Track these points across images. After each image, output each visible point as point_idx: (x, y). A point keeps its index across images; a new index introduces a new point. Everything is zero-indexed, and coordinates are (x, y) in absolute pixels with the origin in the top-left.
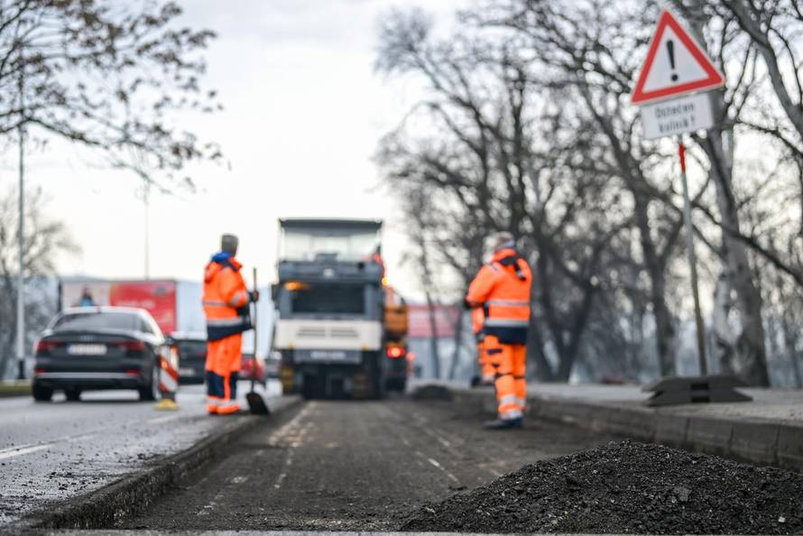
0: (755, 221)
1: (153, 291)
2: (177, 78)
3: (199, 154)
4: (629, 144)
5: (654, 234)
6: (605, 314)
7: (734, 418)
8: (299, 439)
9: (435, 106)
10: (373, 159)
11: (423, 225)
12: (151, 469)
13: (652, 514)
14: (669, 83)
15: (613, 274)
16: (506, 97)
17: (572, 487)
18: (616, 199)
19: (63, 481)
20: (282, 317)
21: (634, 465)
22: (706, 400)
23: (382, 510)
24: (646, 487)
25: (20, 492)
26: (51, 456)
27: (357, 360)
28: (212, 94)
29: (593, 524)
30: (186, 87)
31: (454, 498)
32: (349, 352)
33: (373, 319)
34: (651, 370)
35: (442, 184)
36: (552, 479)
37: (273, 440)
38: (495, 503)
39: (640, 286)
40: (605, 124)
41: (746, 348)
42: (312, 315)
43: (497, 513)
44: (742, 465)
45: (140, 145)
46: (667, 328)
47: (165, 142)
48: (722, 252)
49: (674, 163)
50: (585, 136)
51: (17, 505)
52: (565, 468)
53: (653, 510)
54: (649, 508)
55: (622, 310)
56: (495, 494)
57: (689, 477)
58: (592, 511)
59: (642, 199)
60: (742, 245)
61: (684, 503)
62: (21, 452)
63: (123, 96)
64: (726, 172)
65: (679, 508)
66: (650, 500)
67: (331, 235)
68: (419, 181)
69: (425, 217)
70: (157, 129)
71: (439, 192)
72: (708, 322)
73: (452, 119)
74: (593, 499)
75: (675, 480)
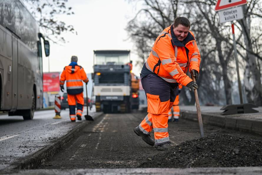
0: (258, 47)
1: (51, 76)
2: (58, 3)
3: (66, 29)
4: (214, 22)
5: (223, 53)
6: (207, 81)
7: (252, 119)
8: (103, 129)
9: (147, 11)
10: (125, 29)
11: (143, 52)
12: (53, 144)
13: (226, 158)
14: (228, 3)
15: (209, 67)
16: (171, 7)
17: (198, 150)
18: (210, 41)
19: (23, 149)
20: (96, 85)
21: (219, 141)
22: (243, 112)
23: (133, 157)
24: (224, 149)
25: (9, 154)
26: (19, 139)
27: (122, 99)
28: (70, 8)
29: (206, 162)
30: (61, 6)
31: (158, 154)
32: (119, 97)
33: (127, 85)
34: (223, 99)
35: (150, 38)
36: (192, 147)
37: (94, 130)
38: (172, 156)
39: (218, 71)
40: (205, 15)
41: (256, 91)
42: (106, 84)
43: (173, 160)
44: (257, 141)
45: (45, 27)
46: (228, 85)
47: (54, 26)
48: (246, 59)
49: (230, 29)
50: (199, 20)
51: (9, 159)
52: (196, 143)
53: (226, 157)
54: (225, 156)
55: (213, 79)
56: (172, 153)
57: (239, 145)
58: (205, 158)
59: (219, 41)
60: (254, 56)
61: (237, 154)
62: (9, 138)
63: (39, 10)
64: (248, 31)
65: (236, 156)
66: (225, 154)
67: (112, 56)
68: (142, 36)
69: (144, 49)
70: (52, 21)
71: (149, 40)
72: (242, 82)
73: (153, 15)
74: (206, 154)
75: (234, 146)
